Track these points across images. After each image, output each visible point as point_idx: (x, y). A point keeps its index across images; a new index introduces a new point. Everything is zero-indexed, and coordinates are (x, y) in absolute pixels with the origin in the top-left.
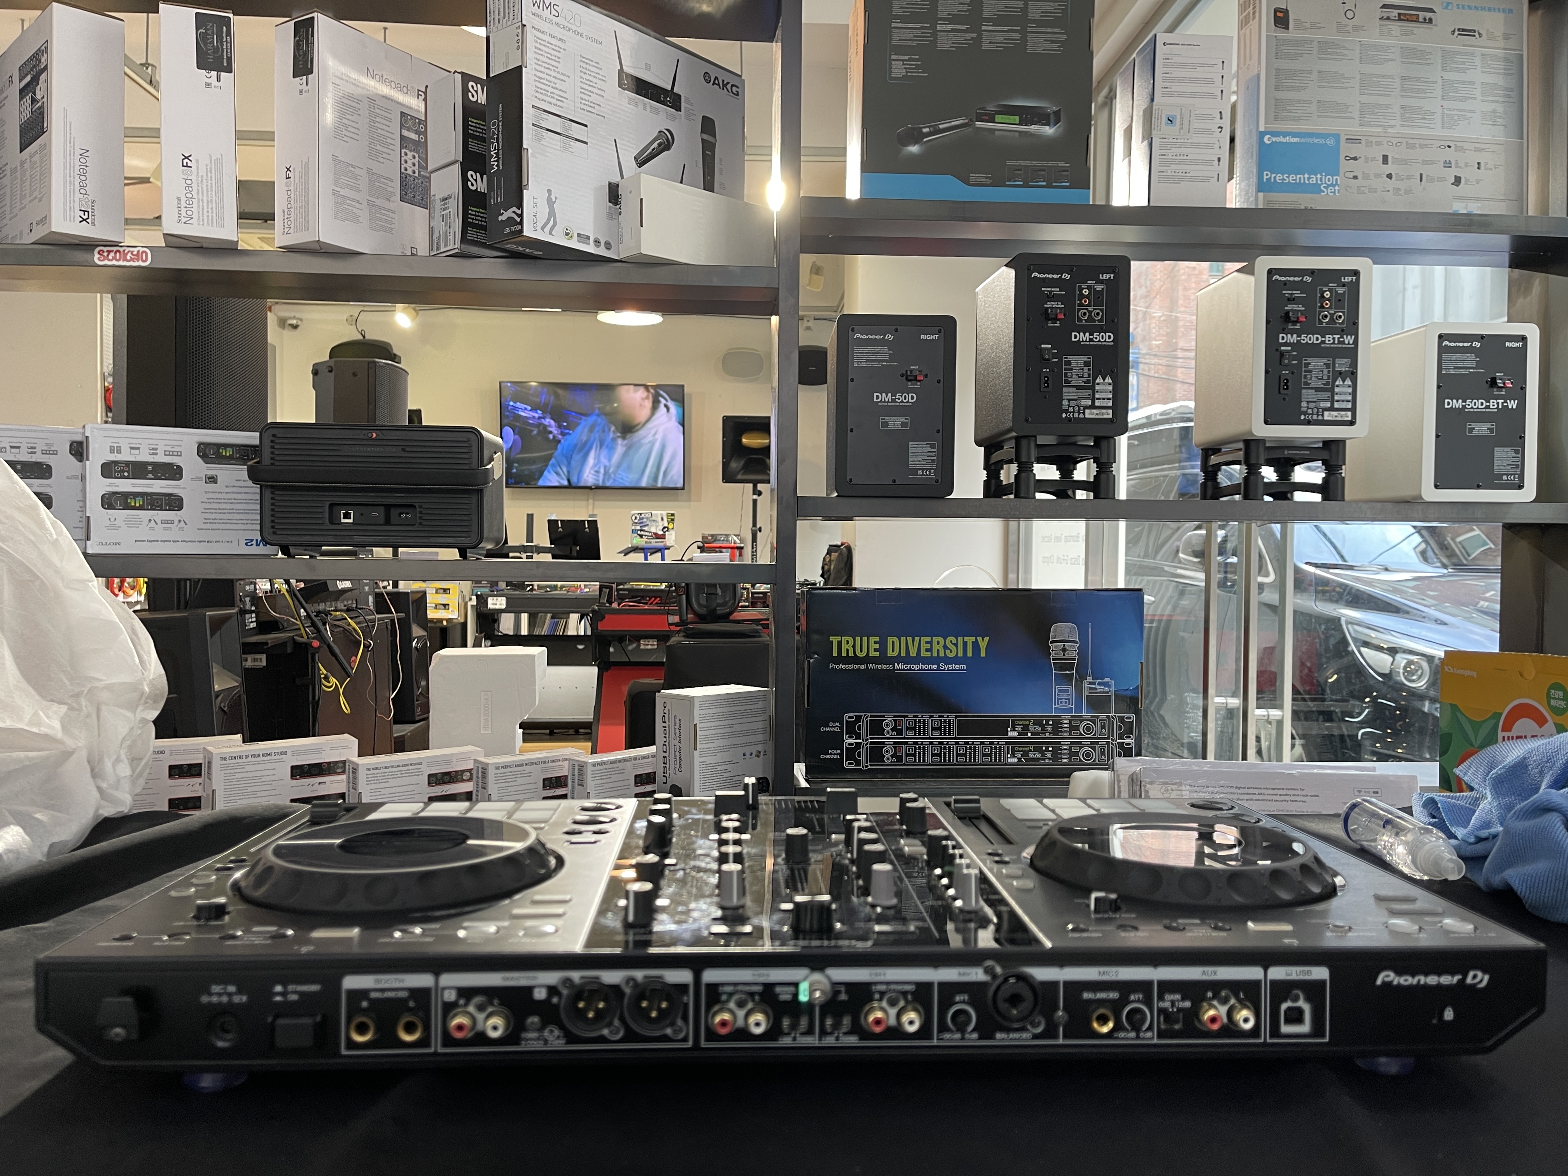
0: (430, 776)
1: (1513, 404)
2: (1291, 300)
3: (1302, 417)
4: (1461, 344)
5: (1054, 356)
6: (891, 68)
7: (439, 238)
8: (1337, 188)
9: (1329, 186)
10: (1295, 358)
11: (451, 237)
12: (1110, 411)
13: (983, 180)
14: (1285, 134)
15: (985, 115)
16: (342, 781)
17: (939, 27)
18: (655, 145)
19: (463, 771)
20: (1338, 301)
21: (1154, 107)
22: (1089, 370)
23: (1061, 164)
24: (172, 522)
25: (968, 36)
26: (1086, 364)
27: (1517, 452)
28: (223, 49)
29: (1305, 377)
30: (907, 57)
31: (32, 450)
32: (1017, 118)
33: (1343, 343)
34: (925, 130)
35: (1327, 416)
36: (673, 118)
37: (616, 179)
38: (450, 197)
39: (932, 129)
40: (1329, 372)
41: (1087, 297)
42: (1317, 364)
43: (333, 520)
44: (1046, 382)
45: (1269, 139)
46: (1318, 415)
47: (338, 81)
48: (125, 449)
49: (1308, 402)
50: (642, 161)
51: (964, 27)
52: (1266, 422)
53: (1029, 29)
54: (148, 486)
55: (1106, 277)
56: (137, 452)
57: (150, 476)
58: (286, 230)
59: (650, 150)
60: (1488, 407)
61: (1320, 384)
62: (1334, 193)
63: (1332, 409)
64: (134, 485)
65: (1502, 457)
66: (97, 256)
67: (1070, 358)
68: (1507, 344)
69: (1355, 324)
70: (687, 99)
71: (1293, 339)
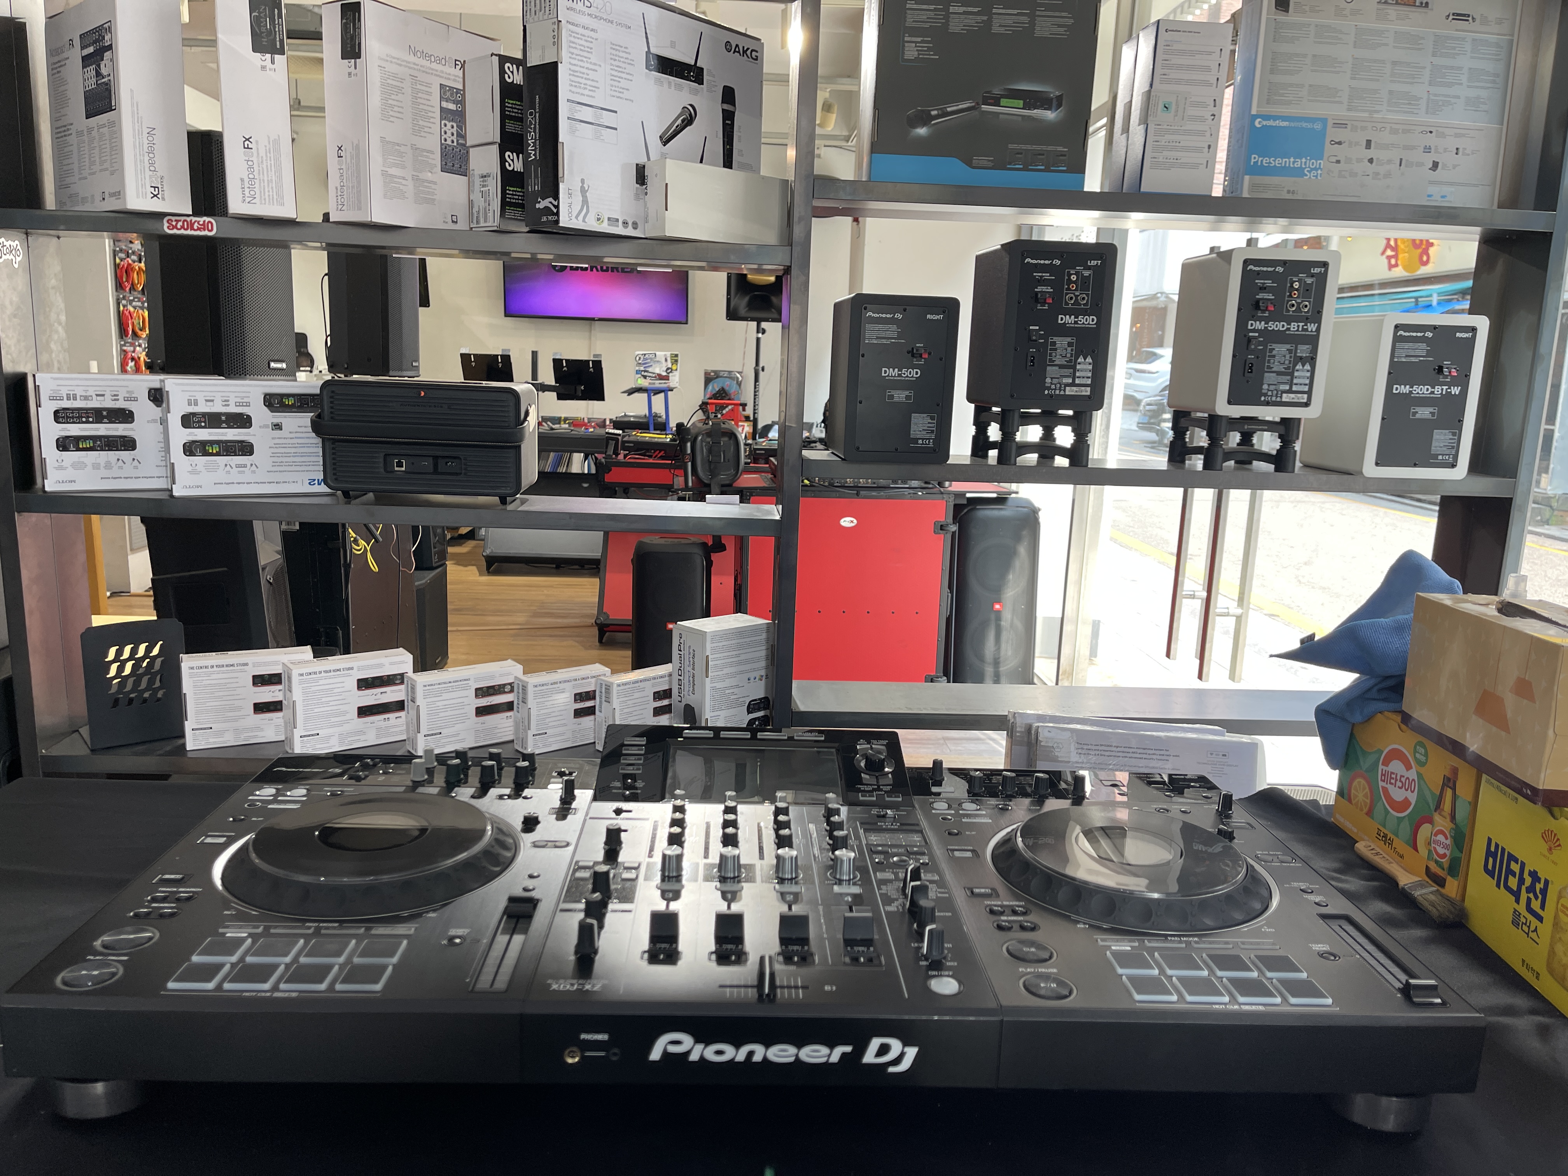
0: (477, 690)
1: (1456, 390)
2: (1263, 289)
3: (1263, 398)
4: (1414, 334)
5: (1041, 336)
6: (903, 49)
7: (478, 212)
8: (1319, 172)
9: (1312, 169)
10: (1260, 343)
11: (491, 214)
12: (1089, 389)
13: (985, 163)
14: (1275, 118)
15: (992, 98)
16: (400, 691)
17: (952, 9)
18: (679, 122)
19: (505, 685)
20: (1306, 290)
21: (1152, 94)
22: (1072, 350)
23: (1060, 149)
24: (245, 466)
25: (980, 18)
26: (1070, 344)
27: (1454, 434)
28: (275, 32)
29: (1269, 362)
30: (919, 39)
31: (115, 398)
32: (1021, 102)
33: (1307, 330)
34: (934, 113)
35: (1286, 398)
36: (695, 92)
37: (643, 160)
38: (489, 176)
39: (940, 112)
40: (1291, 357)
41: (1074, 282)
42: (1280, 349)
43: (388, 470)
44: (1032, 361)
45: (1260, 122)
46: (1277, 397)
47: (383, 64)
48: (201, 402)
49: (1269, 385)
50: (666, 140)
51: (976, 10)
52: (1229, 403)
53: (1038, 13)
54: (223, 434)
55: (1094, 263)
56: (211, 403)
57: (224, 425)
58: (340, 207)
59: (674, 127)
60: (1432, 393)
61: (1281, 368)
62: (1316, 176)
63: (1290, 391)
64: (210, 434)
65: (1440, 439)
66: (166, 225)
67: (1055, 339)
68: (1458, 335)
69: (1320, 312)
70: (709, 71)
71: (1260, 325)
